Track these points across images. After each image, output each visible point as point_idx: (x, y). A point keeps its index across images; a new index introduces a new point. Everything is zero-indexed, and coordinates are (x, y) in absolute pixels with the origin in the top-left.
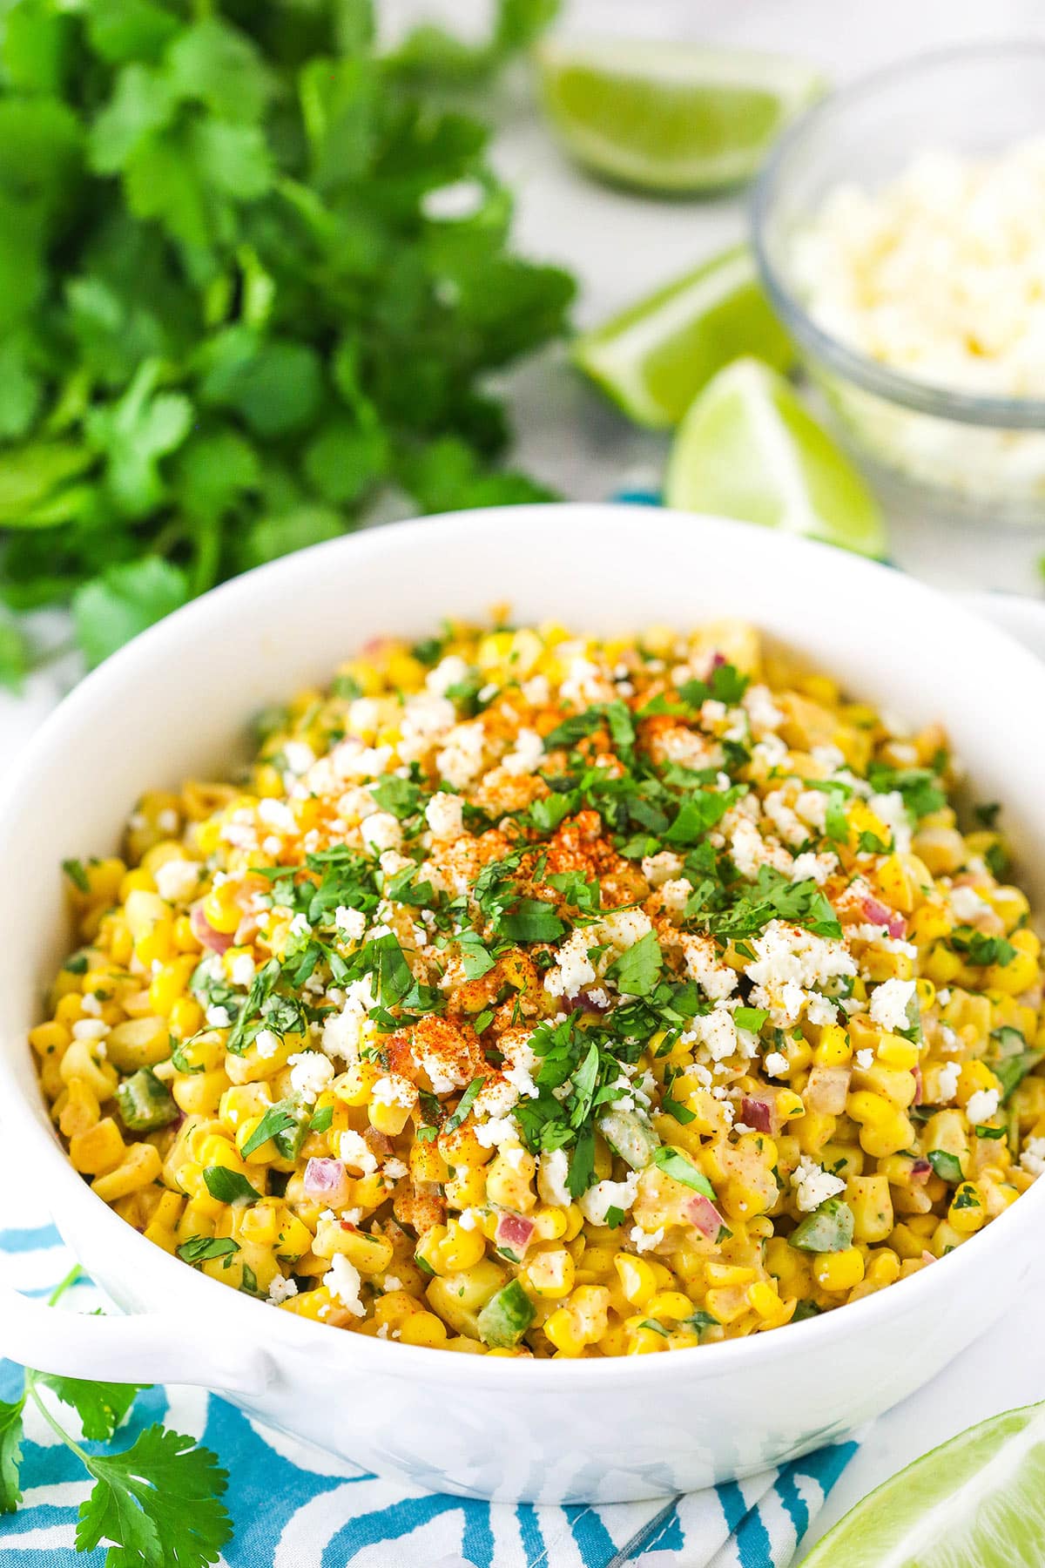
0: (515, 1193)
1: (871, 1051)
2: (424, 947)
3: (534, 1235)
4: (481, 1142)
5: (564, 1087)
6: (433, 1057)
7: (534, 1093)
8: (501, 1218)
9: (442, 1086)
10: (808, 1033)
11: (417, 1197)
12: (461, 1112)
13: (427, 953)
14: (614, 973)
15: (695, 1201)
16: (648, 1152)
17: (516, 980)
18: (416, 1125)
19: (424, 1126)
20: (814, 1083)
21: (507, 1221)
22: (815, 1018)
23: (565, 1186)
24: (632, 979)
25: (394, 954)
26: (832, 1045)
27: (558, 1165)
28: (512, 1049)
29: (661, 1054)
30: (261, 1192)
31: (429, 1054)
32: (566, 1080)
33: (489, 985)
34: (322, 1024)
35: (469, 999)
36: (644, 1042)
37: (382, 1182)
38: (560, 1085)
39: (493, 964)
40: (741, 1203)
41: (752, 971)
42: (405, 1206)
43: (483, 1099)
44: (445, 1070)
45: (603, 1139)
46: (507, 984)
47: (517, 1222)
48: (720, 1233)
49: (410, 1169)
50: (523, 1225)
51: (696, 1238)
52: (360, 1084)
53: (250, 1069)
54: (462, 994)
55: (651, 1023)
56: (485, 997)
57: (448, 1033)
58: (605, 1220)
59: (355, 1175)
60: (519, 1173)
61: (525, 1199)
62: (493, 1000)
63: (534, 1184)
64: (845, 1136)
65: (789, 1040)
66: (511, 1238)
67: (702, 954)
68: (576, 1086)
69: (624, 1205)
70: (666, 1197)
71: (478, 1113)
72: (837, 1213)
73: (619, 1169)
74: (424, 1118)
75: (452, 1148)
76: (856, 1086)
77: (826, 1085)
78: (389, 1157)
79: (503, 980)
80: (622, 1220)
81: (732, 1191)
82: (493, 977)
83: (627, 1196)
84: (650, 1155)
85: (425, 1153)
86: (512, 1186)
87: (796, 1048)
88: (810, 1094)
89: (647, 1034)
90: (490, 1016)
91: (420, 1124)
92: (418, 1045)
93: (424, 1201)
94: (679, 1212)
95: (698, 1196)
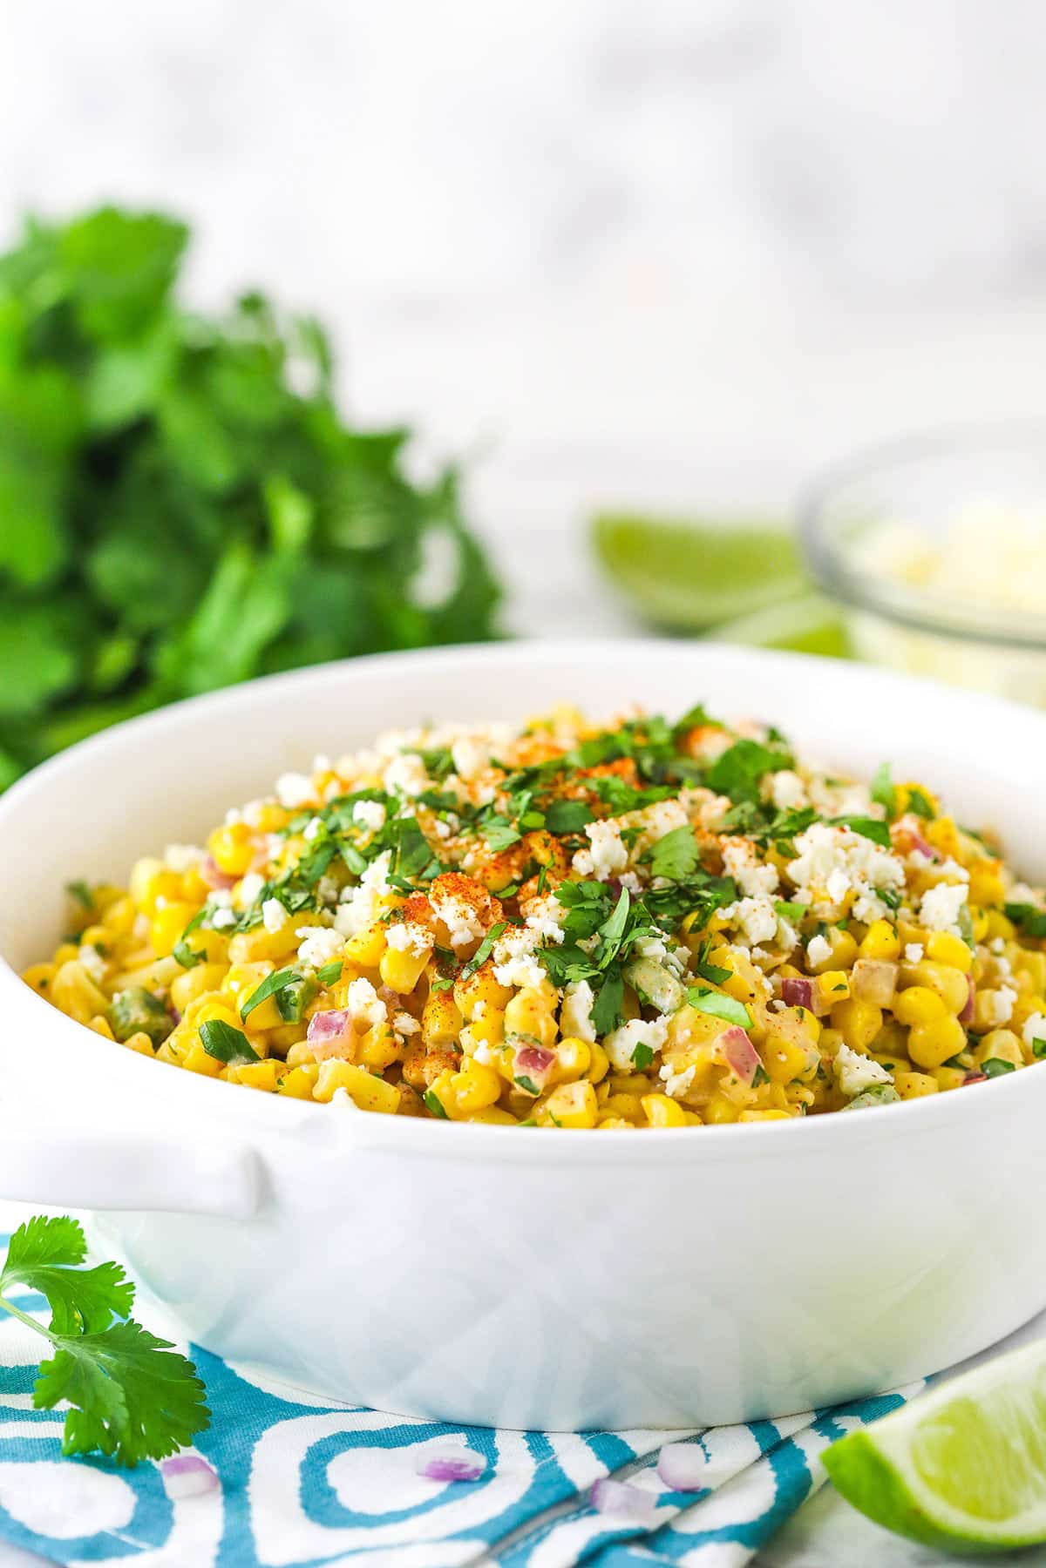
0: (535, 1013)
1: (921, 945)
2: (446, 839)
3: (554, 1067)
4: (500, 982)
5: (591, 939)
6: (453, 899)
7: (559, 936)
8: (518, 1048)
9: (460, 938)
10: (852, 924)
11: (429, 1052)
12: (480, 957)
13: (449, 843)
14: (647, 859)
15: (731, 1033)
16: (680, 994)
17: (543, 856)
18: (431, 980)
19: (440, 979)
20: (860, 967)
21: (526, 1052)
22: (860, 911)
23: (591, 1017)
24: (666, 862)
25: (414, 835)
26: (878, 938)
27: (582, 997)
28: (537, 905)
29: (696, 929)
30: (261, 1054)
31: (449, 896)
32: (593, 933)
33: (514, 862)
34: (334, 912)
35: (492, 874)
36: (679, 920)
37: (391, 1033)
38: (587, 936)
39: (518, 837)
40: (780, 1053)
41: (794, 870)
42: (416, 1063)
43: (504, 940)
44: (465, 912)
45: (632, 989)
46: (533, 860)
47: (537, 1051)
48: (757, 1074)
49: (422, 1026)
50: (543, 1055)
51: (730, 1081)
53: (255, 946)
54: (485, 870)
55: (686, 904)
56: (510, 873)
57: (469, 881)
58: (632, 1060)
59: (363, 1028)
60: (540, 992)
61: (547, 1027)
62: (517, 876)
63: (558, 1013)
65: (834, 931)
66: (529, 1064)
67: (742, 850)
68: (603, 938)
69: (655, 1046)
70: (697, 1038)
71: (497, 956)
72: (883, 1093)
73: (649, 1013)
74: (441, 973)
75: (470, 990)
76: (903, 984)
77: (872, 970)
78: (399, 1011)
79: (529, 856)
80: (648, 1065)
81: (771, 1042)
82: (518, 854)
83: (657, 1036)
84: (683, 996)
85: (440, 1005)
86: (534, 1006)
87: (840, 938)
88: (855, 979)
89: (680, 913)
90: (514, 889)
91: (435, 977)
92: (436, 891)
93: (436, 1056)
94: (712, 1050)
95: (734, 1028)
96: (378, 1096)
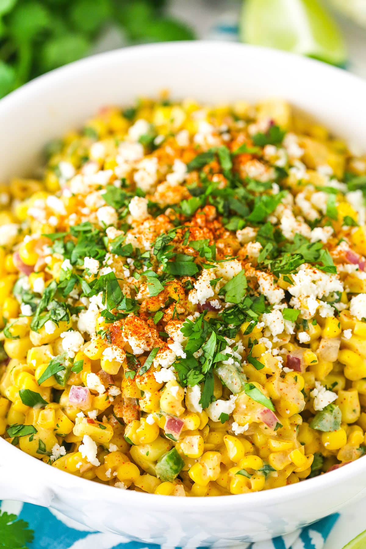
0: (174, 408)
1: (351, 330)
2: (128, 278)
3: (184, 427)
4: (157, 380)
5: (198, 352)
6: (133, 338)
7: (184, 356)
8: (167, 419)
9: (137, 351)
10: (319, 321)
11: (125, 404)
12: (147, 365)
13: (130, 281)
14: (223, 292)
15: (265, 411)
16: (240, 386)
17: (175, 296)
18: (125, 370)
19: (129, 370)
20: (323, 347)
21: (170, 421)
22: (323, 314)
23: (200, 403)
24: (233, 295)
25: (114, 282)
26: (331, 328)
27: (196, 393)
28: (173, 332)
29: (247, 333)
30: (48, 401)
31: (131, 336)
32: (199, 348)
33: (161, 299)
34: (77, 316)
35: (151, 306)
36: (238, 327)
37: (108, 398)
38: (197, 350)
39: (163, 288)
40: (287, 410)
41: (291, 290)
42: (119, 409)
43: (158, 359)
44: (139, 344)
45: (218, 378)
46: (170, 298)
47: (175, 421)
48: (277, 426)
49: (122, 391)
50: (178, 422)
51: (264, 428)
52: (97, 350)
53: (42, 339)
54: (147, 303)
55: (242, 317)
56: (159, 304)
57: (141, 325)
58: (219, 419)
59: (94, 394)
60: (177, 398)
61: (179, 410)
62: (163, 306)
63: (184, 402)
64: (337, 370)
65: (310, 325)
66: (172, 429)
67: (267, 282)
68: (204, 352)
69: (228, 412)
70: (250, 408)
71: (156, 365)
72: (333, 411)
73: (226, 394)
74: (128, 367)
75: (142, 383)
76: (343, 347)
77: (329, 348)
78: (111, 385)
79: (168, 296)
80: (228, 419)
81: (282, 404)
82: (163, 295)
83: (230, 407)
84: (242, 387)
85: (129, 384)
86: (174, 405)
87: (314, 329)
88: (320, 352)
89: (239, 323)
90: (161, 314)
91: (126, 369)
92: (125, 331)
93: (129, 407)
94: (256, 416)
95: (266, 408)
96: (103, 436)
